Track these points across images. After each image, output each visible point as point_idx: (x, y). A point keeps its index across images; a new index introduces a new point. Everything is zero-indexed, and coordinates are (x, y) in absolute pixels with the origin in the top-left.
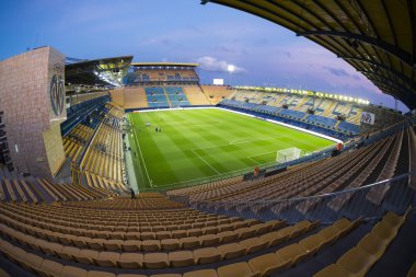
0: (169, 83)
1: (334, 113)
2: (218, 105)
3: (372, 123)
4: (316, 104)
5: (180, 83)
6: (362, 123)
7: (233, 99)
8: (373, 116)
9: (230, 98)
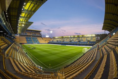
0: (33, 36)
1: (86, 40)
2: (48, 43)
3: (99, 39)
4: (80, 39)
5: (36, 36)
6: (96, 40)
7: (53, 41)
8: (99, 37)
9: (51, 41)
